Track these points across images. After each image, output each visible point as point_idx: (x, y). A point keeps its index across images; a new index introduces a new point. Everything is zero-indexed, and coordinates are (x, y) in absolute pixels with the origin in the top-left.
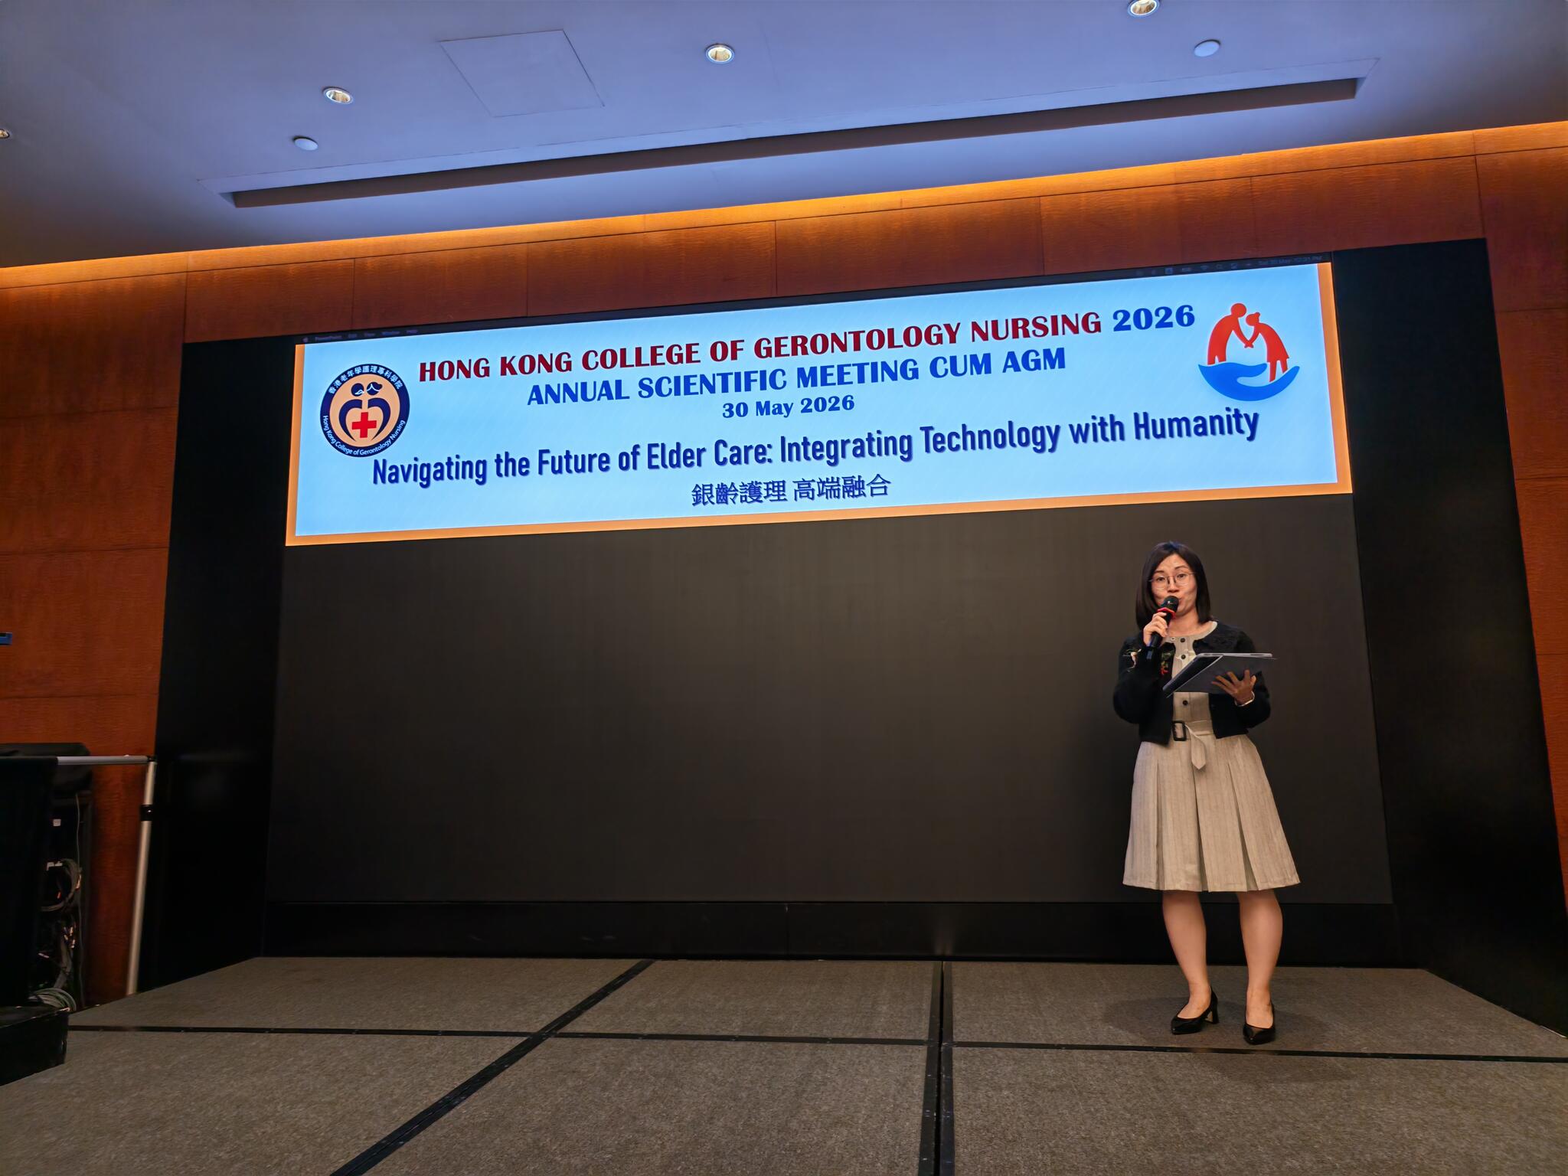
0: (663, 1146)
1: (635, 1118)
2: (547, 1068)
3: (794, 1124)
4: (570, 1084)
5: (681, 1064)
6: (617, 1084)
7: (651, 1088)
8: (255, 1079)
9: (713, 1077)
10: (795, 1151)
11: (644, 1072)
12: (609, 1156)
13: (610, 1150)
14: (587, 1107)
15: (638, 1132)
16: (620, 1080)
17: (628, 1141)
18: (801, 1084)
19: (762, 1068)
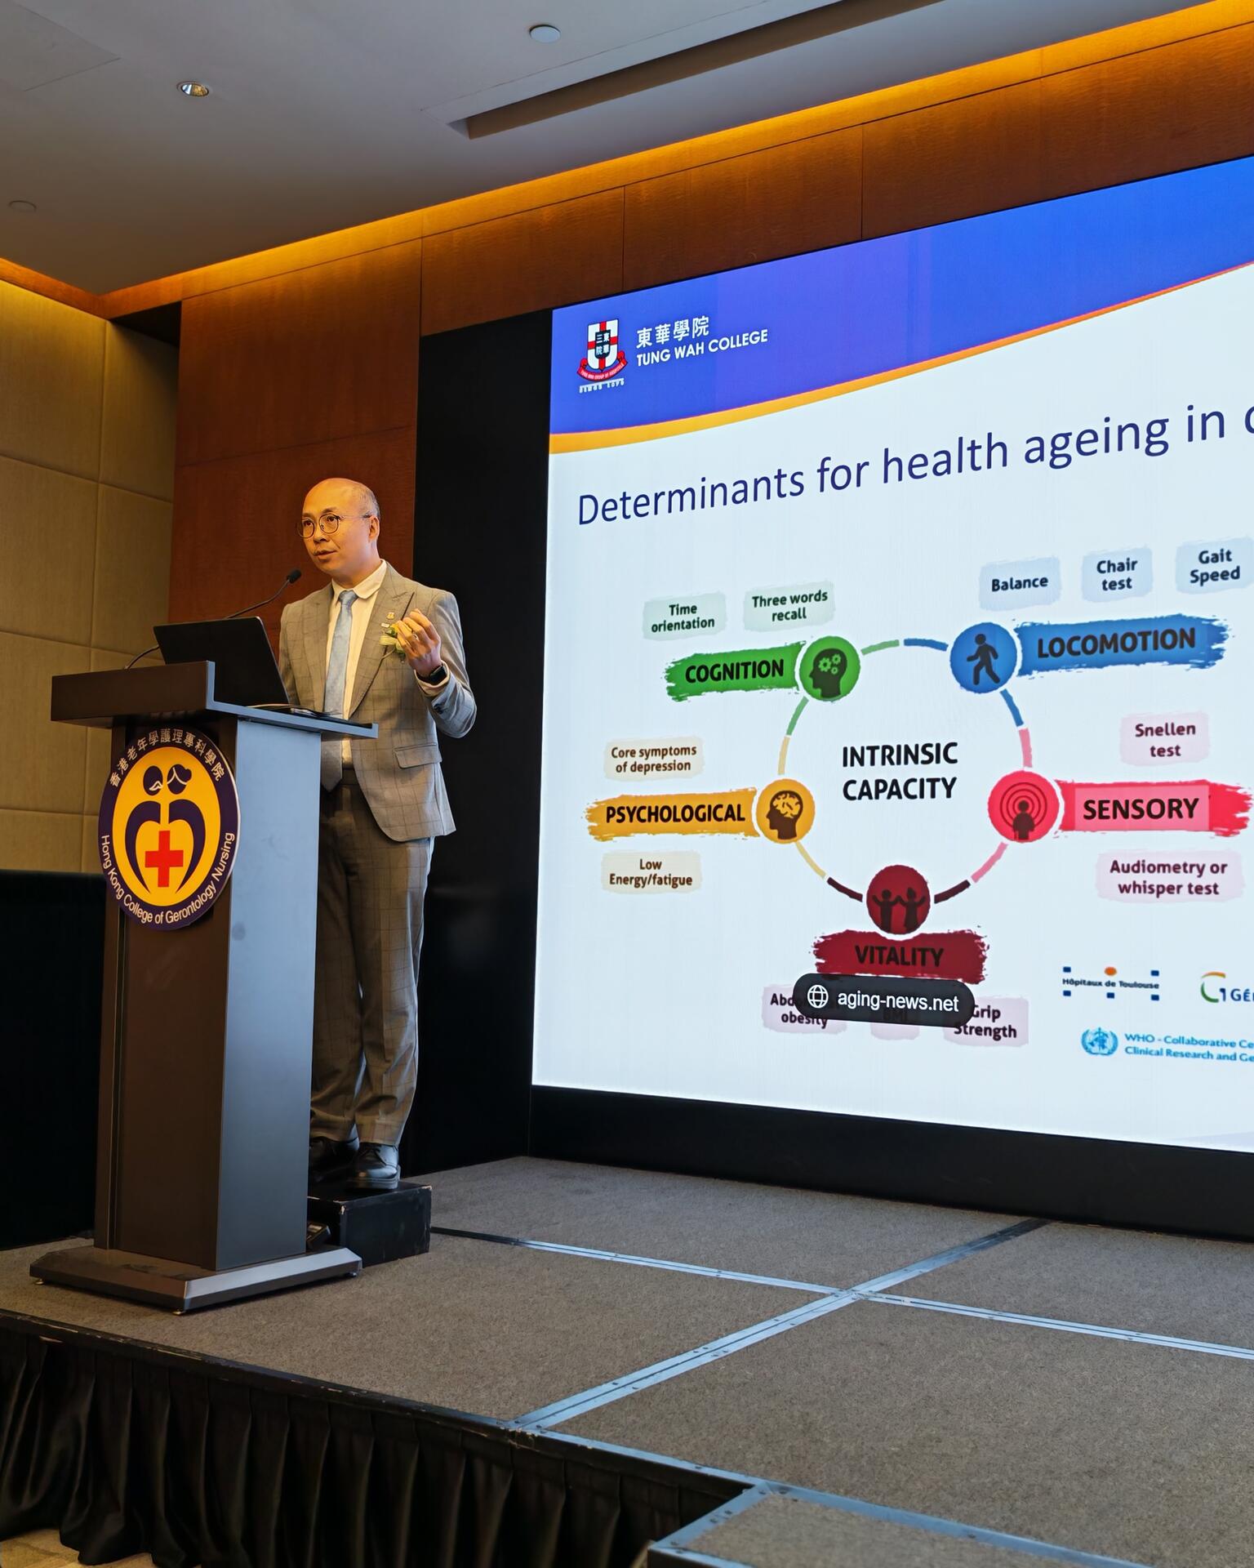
0: (975, 1449)
1: (948, 1412)
2: (847, 1335)
3: (1182, 1459)
4: (872, 1357)
5: (1038, 1358)
6: (936, 1368)
7: (983, 1381)
8: (486, 1294)
9: (1080, 1381)
10: (1170, 1491)
11: (981, 1359)
12: (897, 1449)
13: (899, 1442)
14: (885, 1389)
15: (944, 1428)
16: (943, 1364)
17: (930, 1438)
18: (1214, 1409)
19: (1161, 1381)
